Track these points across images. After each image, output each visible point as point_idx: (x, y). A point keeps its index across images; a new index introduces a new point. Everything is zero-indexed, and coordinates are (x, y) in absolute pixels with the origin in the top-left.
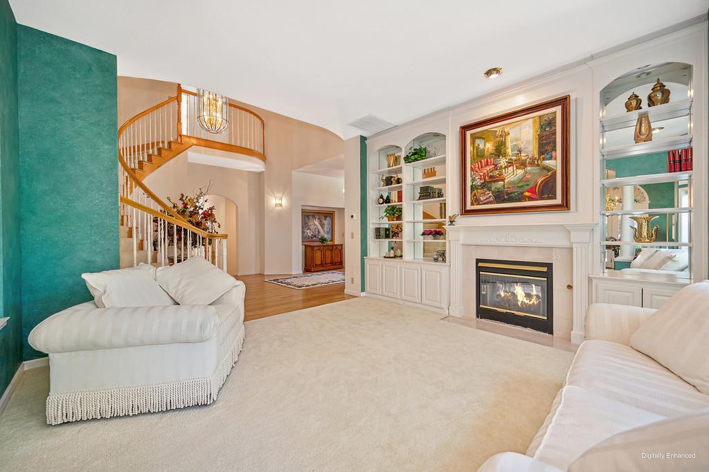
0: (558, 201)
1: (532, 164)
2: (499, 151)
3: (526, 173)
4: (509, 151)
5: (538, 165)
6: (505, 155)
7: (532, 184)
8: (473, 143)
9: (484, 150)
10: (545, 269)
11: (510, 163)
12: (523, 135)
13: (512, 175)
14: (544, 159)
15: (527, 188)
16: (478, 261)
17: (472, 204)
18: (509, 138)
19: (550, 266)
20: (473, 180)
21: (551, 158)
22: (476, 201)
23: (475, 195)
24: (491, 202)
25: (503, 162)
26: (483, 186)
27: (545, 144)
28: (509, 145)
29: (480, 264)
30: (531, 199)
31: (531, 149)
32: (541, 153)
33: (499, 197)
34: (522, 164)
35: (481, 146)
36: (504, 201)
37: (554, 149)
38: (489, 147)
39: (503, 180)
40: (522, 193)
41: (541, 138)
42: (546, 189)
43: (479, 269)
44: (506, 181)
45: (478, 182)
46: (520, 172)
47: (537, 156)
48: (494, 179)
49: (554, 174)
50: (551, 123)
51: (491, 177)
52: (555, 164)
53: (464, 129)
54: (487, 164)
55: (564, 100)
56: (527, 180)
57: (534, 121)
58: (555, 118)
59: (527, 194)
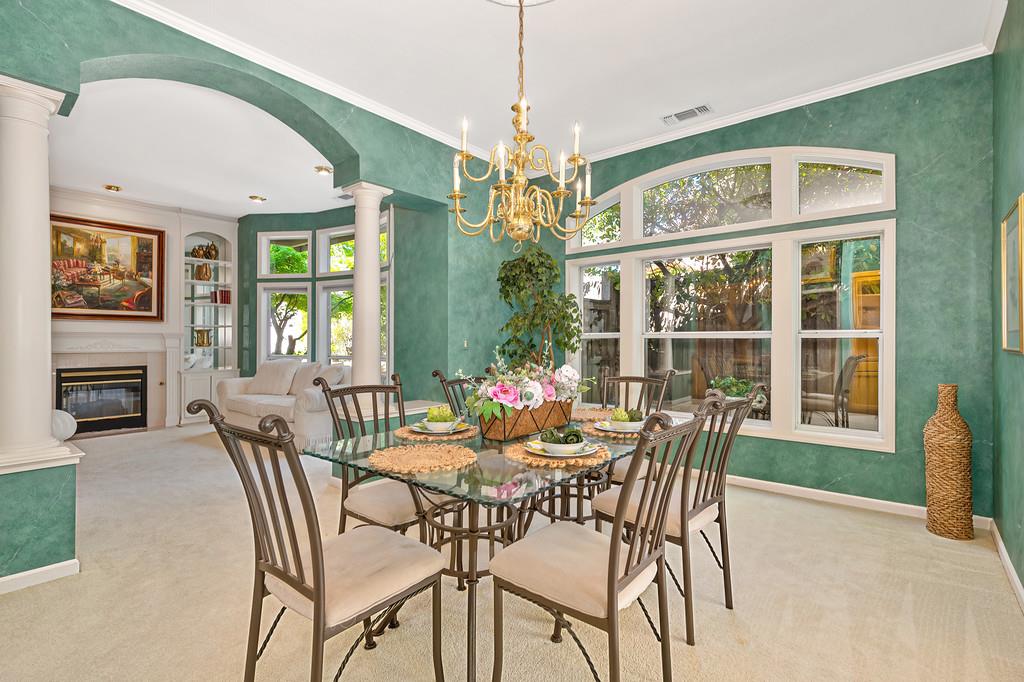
0: (154, 313)
1: (130, 277)
2: (94, 254)
3: (123, 284)
4: (106, 259)
5: (136, 280)
6: (100, 261)
7: (130, 296)
8: (56, 236)
9: (72, 249)
10: (141, 372)
11: (106, 271)
12: (121, 249)
13: (109, 283)
14: (141, 276)
15: (125, 298)
16: (59, 371)
18: (105, 247)
19: (144, 368)
20: (56, 278)
21: (147, 276)
22: (60, 302)
23: (58, 296)
24: (82, 307)
25: (97, 267)
26: (71, 287)
27: (143, 261)
28: (106, 253)
29: (63, 375)
30: (128, 309)
31: (128, 262)
32: (139, 269)
33: (92, 302)
34: (120, 276)
35: (70, 243)
36: (98, 308)
37: (151, 269)
38: (81, 247)
39: (98, 286)
40: (119, 302)
41: (139, 255)
42: (144, 302)
43: (61, 380)
44: (101, 288)
45: (64, 282)
46: (118, 282)
47: (134, 271)
48: (84, 284)
49: (150, 291)
50: (149, 246)
51: (81, 280)
52: (152, 282)
54: (77, 265)
55: (161, 235)
56: (124, 291)
57: (133, 241)
58: (151, 244)
59: (125, 304)
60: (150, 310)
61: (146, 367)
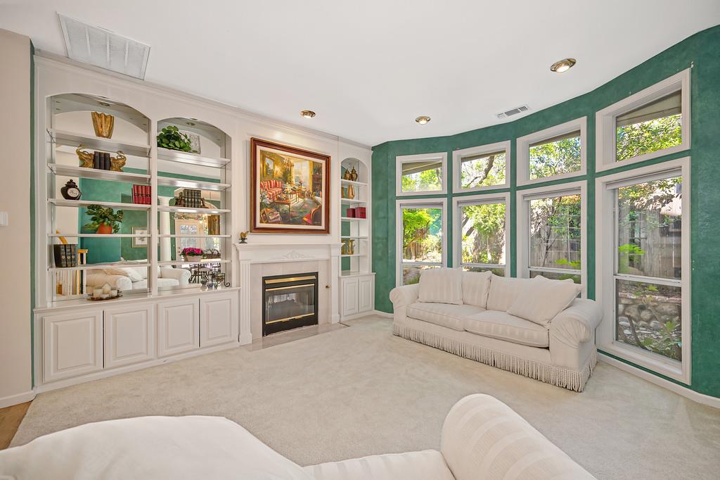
0: (323, 227)
1: (308, 196)
2: (286, 177)
3: (305, 202)
4: (293, 180)
5: (312, 198)
6: (290, 183)
7: (308, 213)
8: (263, 160)
9: (273, 171)
10: (314, 277)
11: (294, 191)
12: (303, 172)
13: (295, 202)
14: (315, 195)
15: (305, 214)
16: (264, 279)
17: (261, 222)
18: (294, 169)
20: (263, 198)
21: (319, 196)
22: (265, 219)
23: (264, 213)
24: (279, 223)
25: (289, 188)
26: (272, 205)
27: (315, 184)
28: (294, 175)
29: (267, 282)
30: (307, 224)
31: (308, 185)
32: (314, 189)
33: (286, 218)
34: (302, 195)
35: (271, 167)
36: (289, 223)
37: (321, 190)
38: (278, 170)
39: (289, 204)
40: (302, 218)
41: (314, 178)
42: (315, 218)
43: (265, 286)
44: (291, 205)
45: (268, 201)
46: (301, 200)
47: (311, 191)
48: (281, 202)
49: (321, 207)
50: (320, 170)
51: (279, 199)
52: (322, 200)
53: (255, 143)
54: (276, 186)
55: (327, 159)
56: (305, 209)
57: (310, 164)
58: (321, 168)
59: (305, 219)
61: (317, 273)
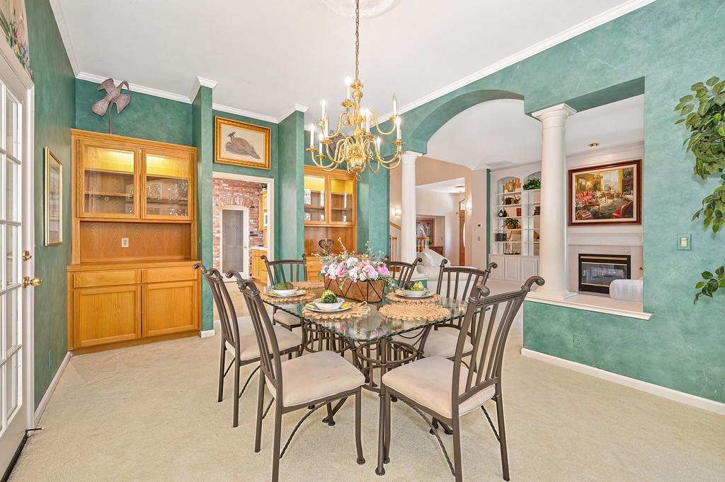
0: (634, 219)
1: (618, 196)
2: (596, 187)
3: (614, 201)
4: (603, 188)
5: (622, 198)
6: (600, 190)
7: (618, 209)
8: (577, 181)
9: (585, 186)
10: (626, 259)
11: (603, 195)
12: (612, 179)
13: (605, 203)
14: (625, 194)
15: (615, 211)
16: (580, 255)
17: (576, 219)
18: (602, 180)
19: (629, 257)
20: (577, 204)
21: (630, 194)
22: (579, 217)
23: (578, 213)
24: (590, 219)
25: (598, 194)
26: (584, 208)
27: (627, 185)
28: (603, 184)
29: (582, 257)
30: (617, 217)
31: (617, 188)
32: (624, 191)
33: (595, 215)
34: (612, 197)
35: (583, 183)
36: (599, 218)
37: (632, 189)
38: (589, 184)
39: (599, 205)
40: (611, 214)
41: (624, 182)
42: (627, 212)
43: (580, 260)
44: (601, 206)
45: (581, 206)
46: (610, 201)
47: (621, 192)
48: (592, 204)
49: (632, 203)
50: (630, 173)
51: (590, 203)
52: (633, 197)
53: (571, 172)
54: (587, 195)
55: (639, 163)
56: (615, 206)
57: (619, 172)
58: (632, 171)
59: (614, 214)
60: (632, 217)
